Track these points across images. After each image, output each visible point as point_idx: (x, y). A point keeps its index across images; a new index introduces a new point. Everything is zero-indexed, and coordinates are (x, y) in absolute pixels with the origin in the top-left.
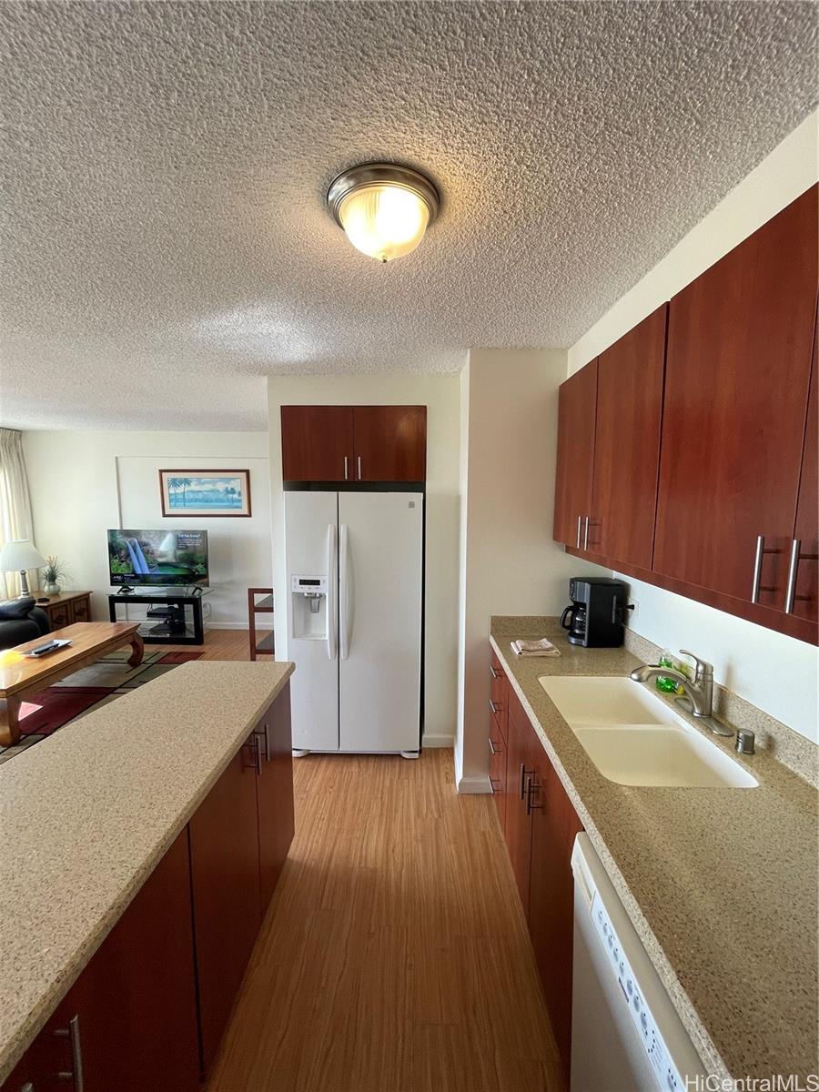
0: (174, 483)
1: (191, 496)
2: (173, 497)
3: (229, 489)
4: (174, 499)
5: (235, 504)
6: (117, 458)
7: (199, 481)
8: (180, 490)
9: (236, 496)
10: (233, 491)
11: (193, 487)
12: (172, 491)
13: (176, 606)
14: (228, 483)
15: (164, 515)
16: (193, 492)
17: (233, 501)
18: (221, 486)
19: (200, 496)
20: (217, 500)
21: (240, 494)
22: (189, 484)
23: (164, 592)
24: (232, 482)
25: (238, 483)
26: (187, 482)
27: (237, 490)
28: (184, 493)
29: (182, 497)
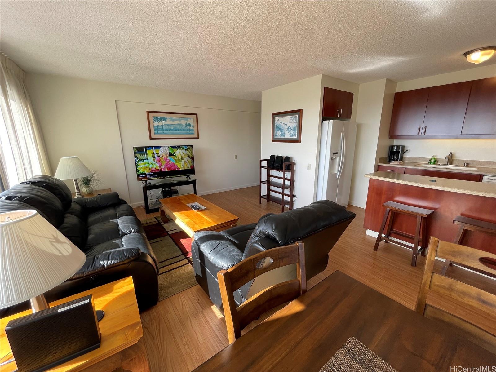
0: (157, 119)
1: (167, 127)
2: (157, 128)
3: (188, 124)
4: (157, 129)
5: (191, 132)
6: (116, 101)
7: (172, 120)
8: (160, 123)
9: (191, 128)
10: (190, 125)
11: (168, 122)
12: (155, 124)
13: (167, 189)
14: (187, 120)
15: (151, 139)
16: (168, 125)
17: (190, 130)
18: (183, 122)
19: (172, 127)
20: (182, 130)
21: (193, 127)
22: (166, 120)
23: (160, 182)
24: (189, 120)
25: (192, 121)
26: (164, 119)
27: (192, 124)
28: (163, 126)
29: (161, 128)
